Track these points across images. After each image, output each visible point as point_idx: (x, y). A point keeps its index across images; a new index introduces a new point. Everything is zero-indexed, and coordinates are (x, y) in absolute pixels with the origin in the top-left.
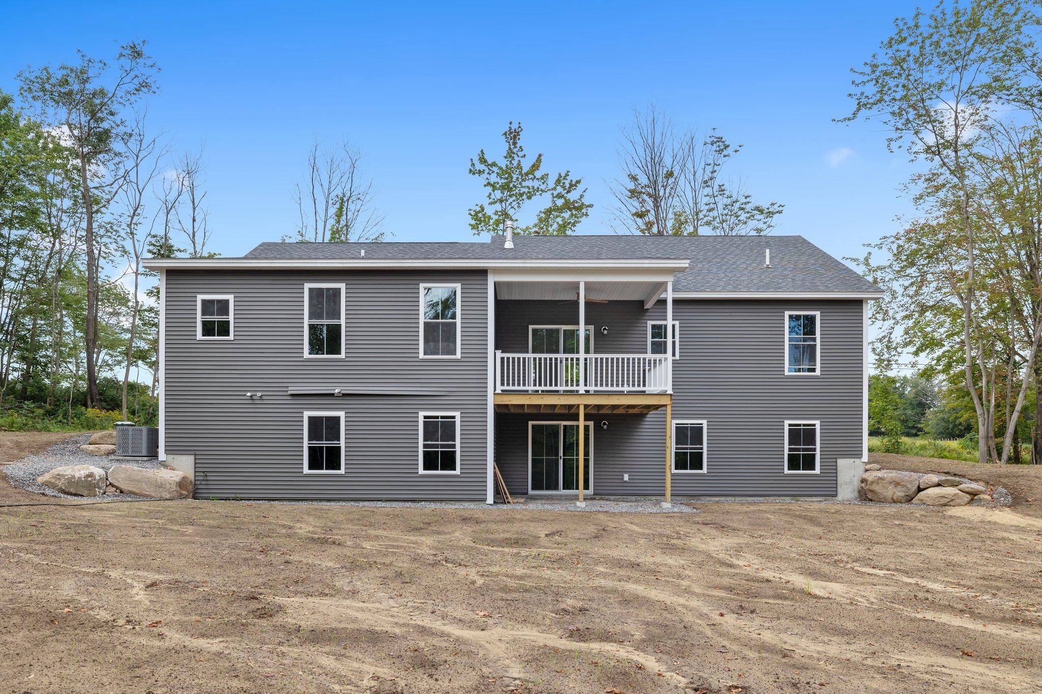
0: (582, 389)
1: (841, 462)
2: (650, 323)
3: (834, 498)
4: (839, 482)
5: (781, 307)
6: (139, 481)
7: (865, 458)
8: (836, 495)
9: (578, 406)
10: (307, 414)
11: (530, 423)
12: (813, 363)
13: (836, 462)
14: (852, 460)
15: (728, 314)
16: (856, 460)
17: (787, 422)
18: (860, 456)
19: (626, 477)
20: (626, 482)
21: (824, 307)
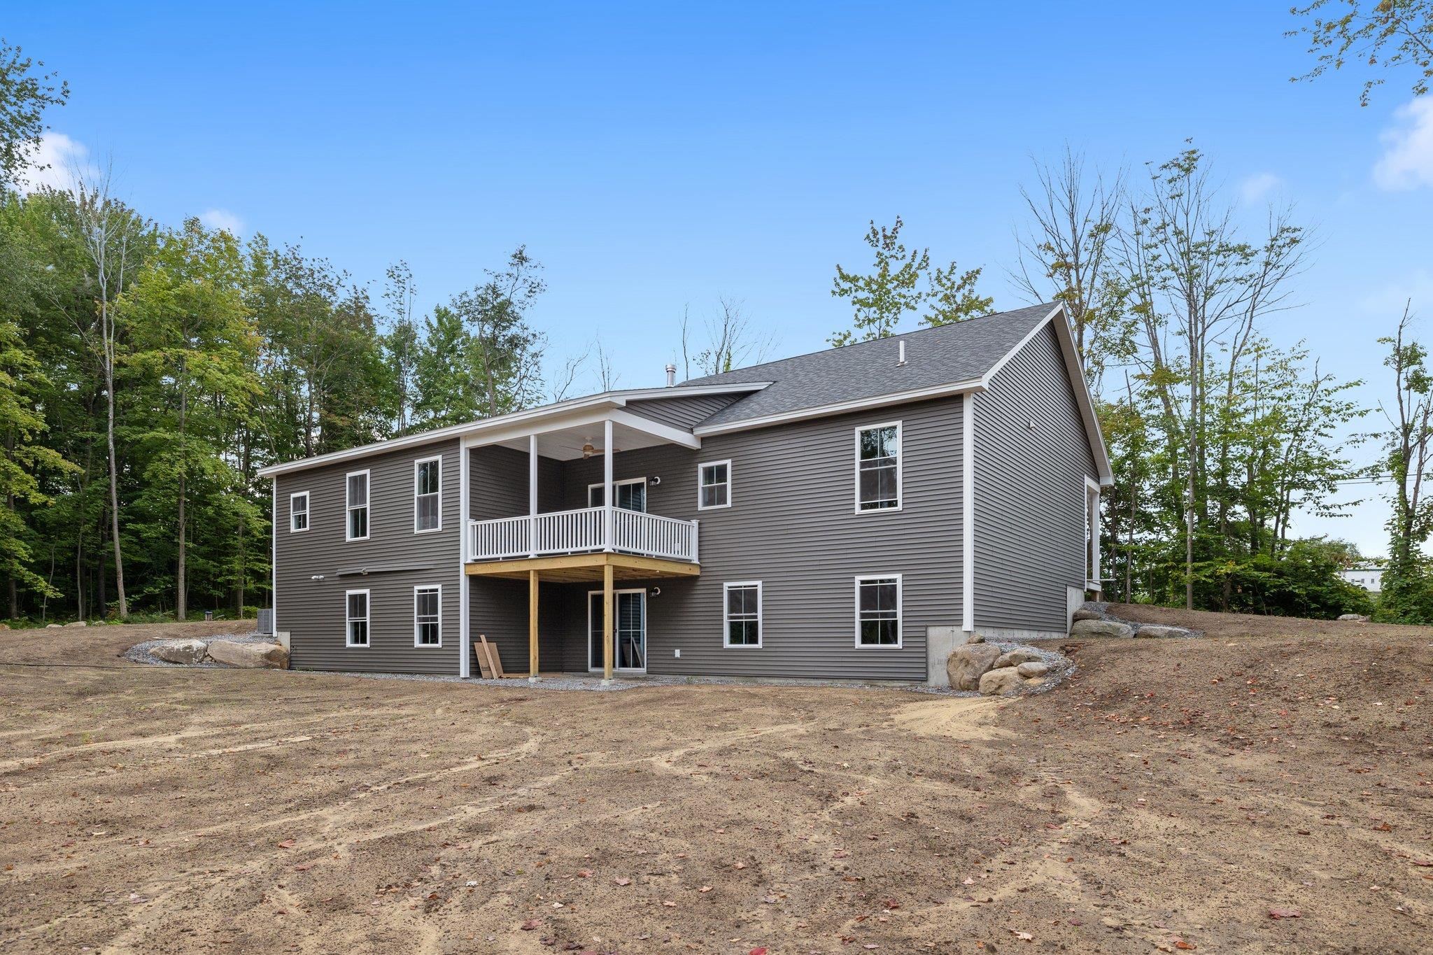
0: (532, 553)
1: (934, 633)
2: (701, 466)
3: (924, 683)
4: (931, 660)
5: (850, 422)
6: (228, 653)
7: (968, 623)
8: (926, 680)
9: (528, 572)
10: (349, 592)
11: (590, 593)
12: (892, 495)
13: (926, 632)
14: (950, 629)
15: (787, 442)
16: (955, 628)
17: (858, 578)
18: (959, 622)
19: (677, 653)
20: (677, 659)
21: (907, 413)
